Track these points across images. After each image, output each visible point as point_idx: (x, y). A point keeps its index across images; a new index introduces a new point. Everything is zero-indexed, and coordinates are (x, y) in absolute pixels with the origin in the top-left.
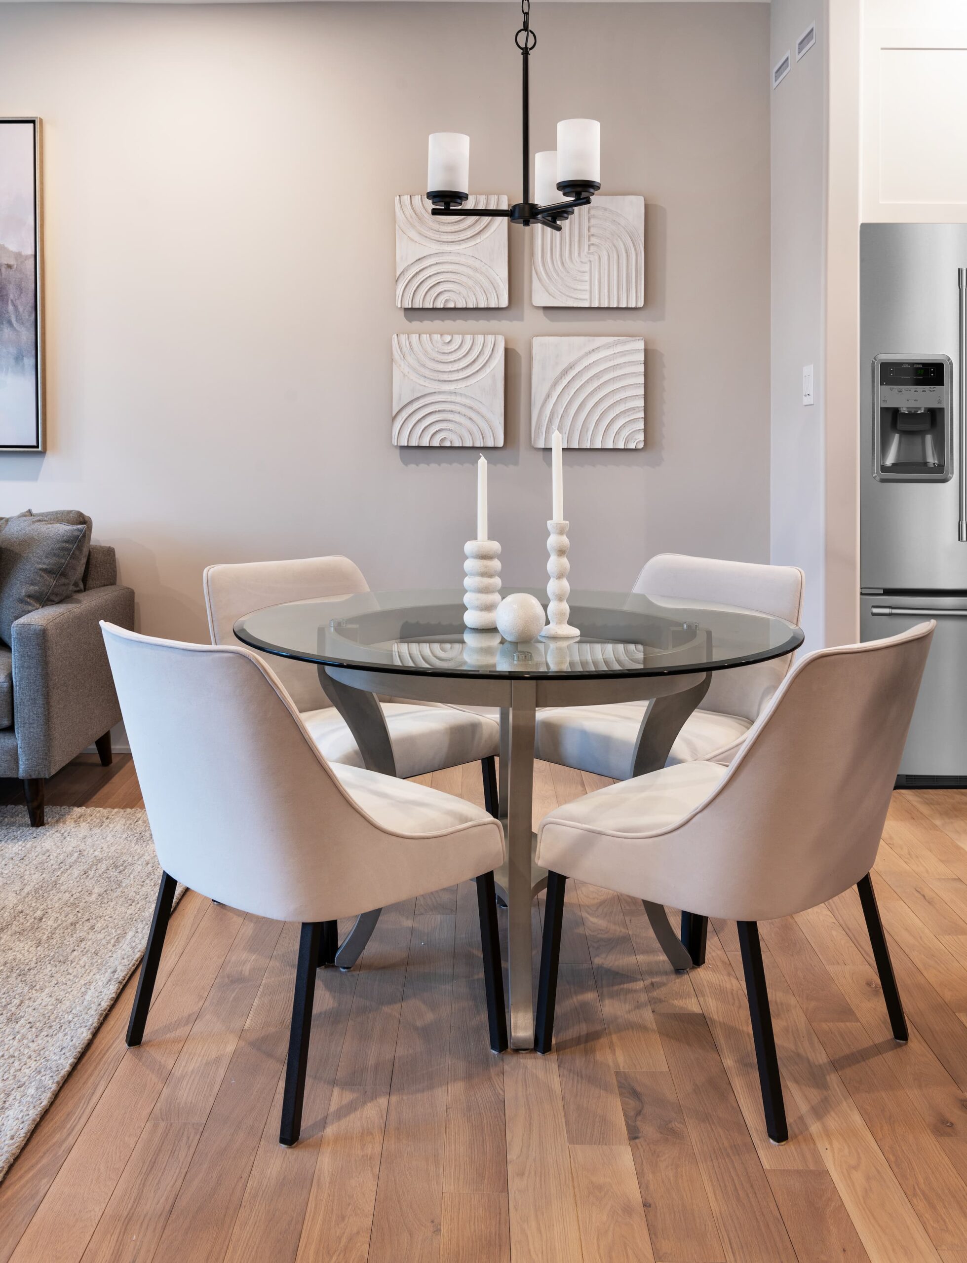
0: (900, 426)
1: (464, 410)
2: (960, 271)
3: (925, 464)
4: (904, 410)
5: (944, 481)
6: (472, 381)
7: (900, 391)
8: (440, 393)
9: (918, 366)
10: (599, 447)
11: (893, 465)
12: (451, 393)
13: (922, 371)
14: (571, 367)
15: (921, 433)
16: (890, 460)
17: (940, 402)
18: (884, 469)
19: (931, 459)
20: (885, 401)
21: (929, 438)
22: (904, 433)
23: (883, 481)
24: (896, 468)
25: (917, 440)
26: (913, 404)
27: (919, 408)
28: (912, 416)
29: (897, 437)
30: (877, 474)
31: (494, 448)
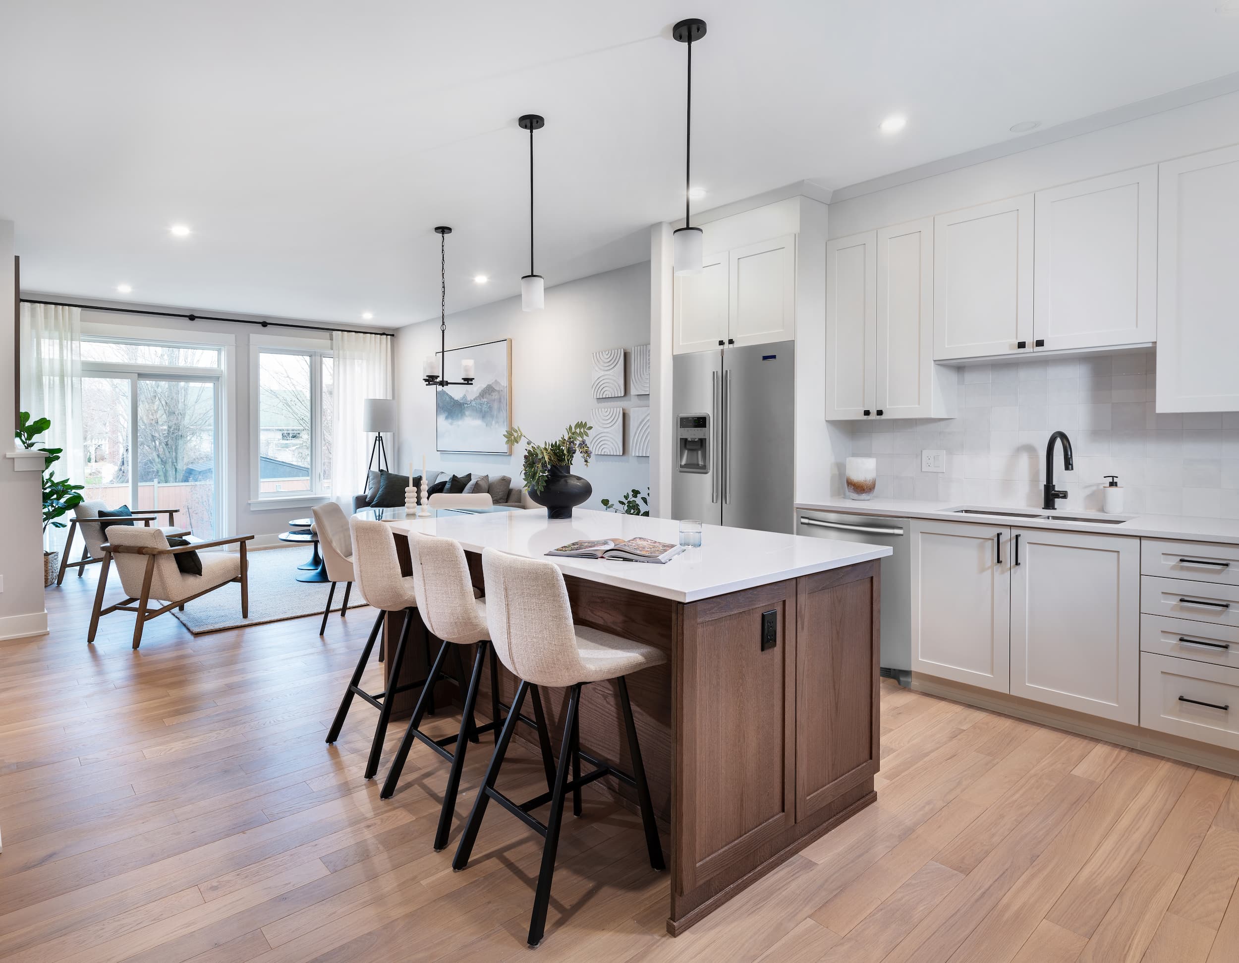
0: (688, 447)
1: (611, 440)
2: (714, 373)
3: (698, 465)
4: (689, 439)
5: (706, 473)
6: (613, 428)
7: (688, 430)
8: (604, 432)
9: (695, 419)
10: (645, 456)
11: (685, 464)
12: (607, 433)
13: (697, 421)
14: (643, 421)
15: (696, 450)
16: (683, 463)
17: (704, 435)
18: (681, 466)
19: (701, 463)
20: (681, 435)
21: (700, 452)
22: (689, 450)
23: (681, 472)
24: (686, 466)
25: (695, 453)
26: (694, 437)
27: (696, 439)
28: (693, 442)
29: (686, 451)
30: (678, 468)
31: (620, 455)
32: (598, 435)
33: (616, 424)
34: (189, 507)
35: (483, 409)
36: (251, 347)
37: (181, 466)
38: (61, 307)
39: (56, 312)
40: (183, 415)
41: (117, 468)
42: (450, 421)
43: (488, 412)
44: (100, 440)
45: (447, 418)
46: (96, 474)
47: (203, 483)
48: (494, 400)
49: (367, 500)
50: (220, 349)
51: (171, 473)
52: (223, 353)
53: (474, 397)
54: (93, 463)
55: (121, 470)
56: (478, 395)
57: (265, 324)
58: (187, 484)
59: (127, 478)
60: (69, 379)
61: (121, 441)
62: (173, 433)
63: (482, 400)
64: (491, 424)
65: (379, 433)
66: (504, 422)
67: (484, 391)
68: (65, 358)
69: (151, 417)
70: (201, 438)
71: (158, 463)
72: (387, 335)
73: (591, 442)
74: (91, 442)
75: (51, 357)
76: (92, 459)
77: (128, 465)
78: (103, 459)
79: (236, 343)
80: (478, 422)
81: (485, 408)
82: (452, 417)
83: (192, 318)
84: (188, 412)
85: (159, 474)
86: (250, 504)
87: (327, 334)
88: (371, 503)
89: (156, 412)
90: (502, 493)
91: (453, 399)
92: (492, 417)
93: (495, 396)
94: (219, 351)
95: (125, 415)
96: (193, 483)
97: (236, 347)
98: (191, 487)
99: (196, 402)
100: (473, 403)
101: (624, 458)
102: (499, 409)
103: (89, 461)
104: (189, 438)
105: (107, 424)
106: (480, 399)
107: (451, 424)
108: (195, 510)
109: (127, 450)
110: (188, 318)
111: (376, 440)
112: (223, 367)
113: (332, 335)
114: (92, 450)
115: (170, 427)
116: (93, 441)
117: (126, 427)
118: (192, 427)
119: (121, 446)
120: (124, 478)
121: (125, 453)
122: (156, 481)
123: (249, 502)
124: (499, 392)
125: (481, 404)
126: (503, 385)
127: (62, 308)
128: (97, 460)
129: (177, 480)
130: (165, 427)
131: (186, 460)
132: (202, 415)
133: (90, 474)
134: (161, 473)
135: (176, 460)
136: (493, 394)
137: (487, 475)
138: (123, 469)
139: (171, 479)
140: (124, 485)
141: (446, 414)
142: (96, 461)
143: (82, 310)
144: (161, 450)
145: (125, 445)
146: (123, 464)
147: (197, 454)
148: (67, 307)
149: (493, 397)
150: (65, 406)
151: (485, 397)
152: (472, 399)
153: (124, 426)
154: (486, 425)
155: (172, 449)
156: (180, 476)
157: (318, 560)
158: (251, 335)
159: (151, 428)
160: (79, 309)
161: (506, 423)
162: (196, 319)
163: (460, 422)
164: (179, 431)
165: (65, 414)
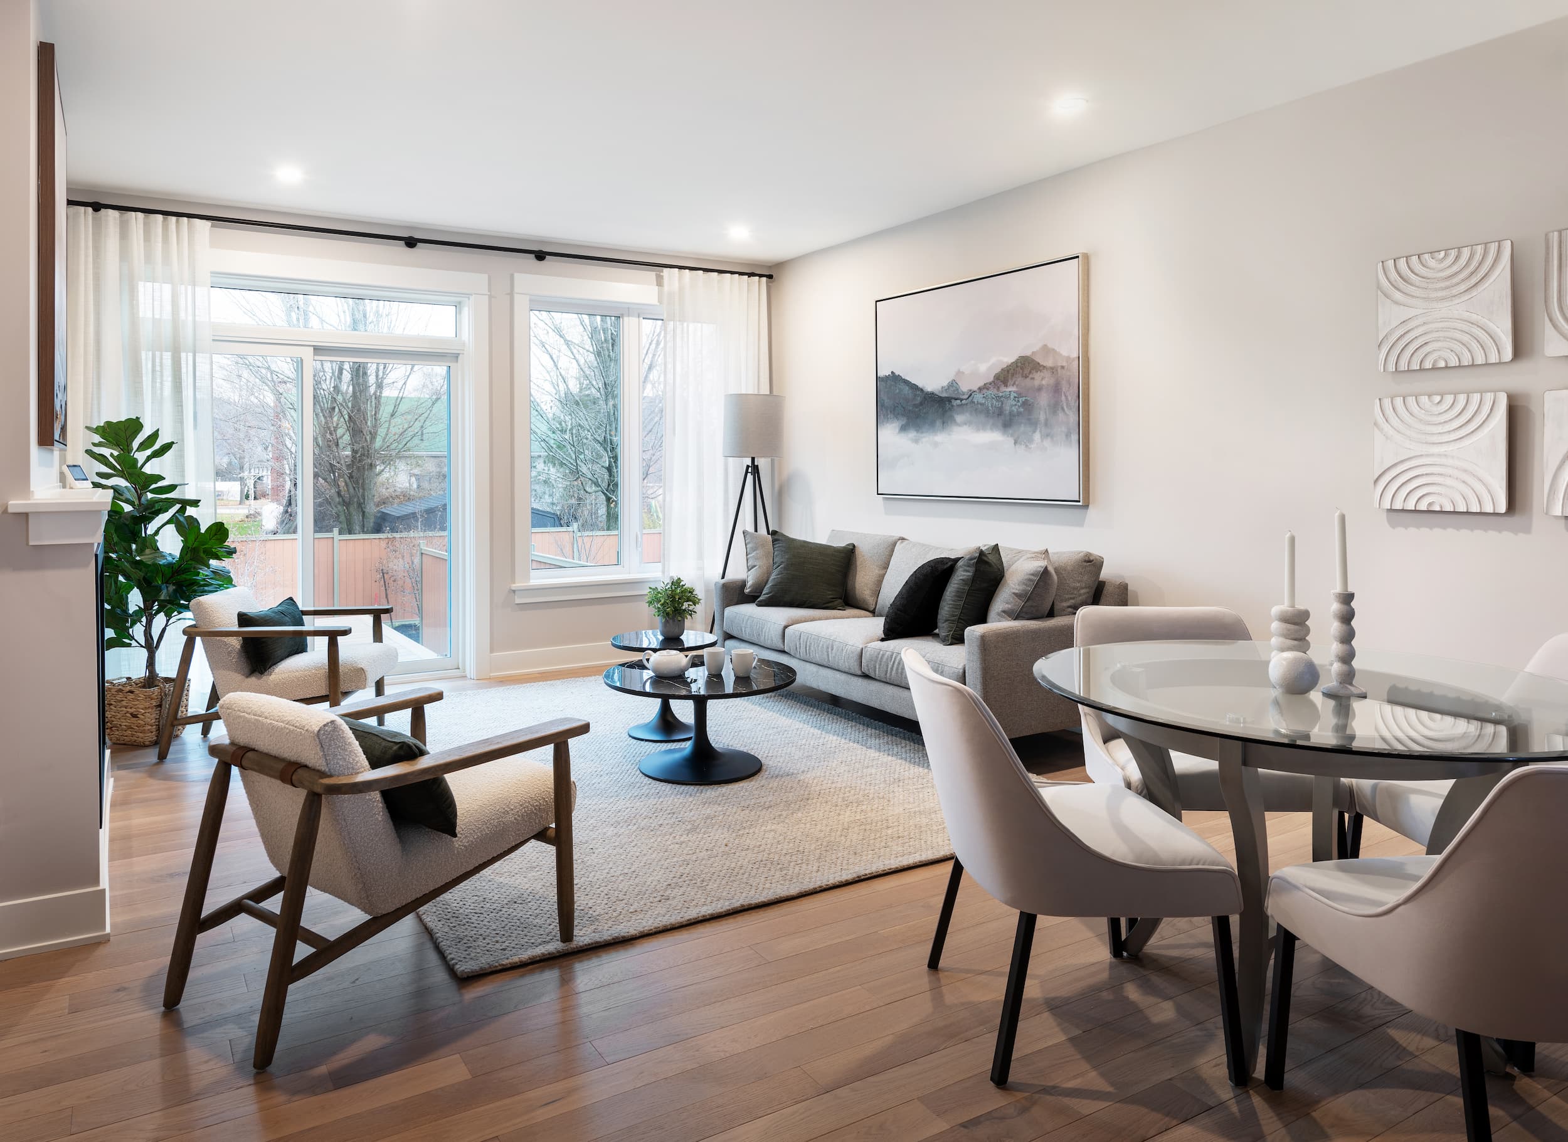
1: (1456, 474)
8: (1427, 455)
12: (1440, 455)
31: (1495, 514)
32: (1402, 462)
33: (1486, 430)
34: (385, 571)
35: (1007, 408)
36: (517, 297)
37: (371, 509)
38: (174, 219)
39: (165, 228)
40: (373, 436)
41: (281, 509)
42: (912, 434)
43: (1019, 414)
44: (261, 469)
45: (903, 429)
46: (253, 517)
47: (404, 534)
48: (1040, 389)
49: (747, 591)
50: (460, 303)
51: (357, 518)
52: (465, 310)
53: (981, 384)
54: (252, 501)
55: (287, 512)
56: (991, 379)
57: (540, 256)
58: (381, 536)
59: (295, 523)
60: (190, 355)
61: (288, 472)
62: (360, 461)
63: (1003, 389)
64: (1031, 441)
65: (753, 459)
66: (1068, 435)
67: (1008, 371)
68: (182, 315)
69: (328, 436)
70: (396, 468)
71: (339, 503)
72: (761, 276)
73: (1376, 481)
74: (250, 472)
75: (157, 316)
76: (250, 496)
77: (296, 506)
78: (264, 495)
79: (490, 290)
80: (992, 437)
81: (1009, 406)
82: (918, 428)
83: (411, 243)
84: (382, 432)
85: (340, 520)
86: (514, 591)
87: (650, 275)
88: (759, 596)
89: (336, 429)
90: (1087, 590)
91: (922, 390)
92: (1034, 424)
93: (1043, 379)
94: (458, 306)
95: (293, 435)
96: (389, 536)
97: (490, 297)
98: (387, 540)
99: (392, 416)
100: (978, 398)
101: (1508, 520)
102: (1055, 407)
103: (247, 497)
104: (378, 468)
105: (270, 448)
106: (998, 389)
107: (916, 441)
108: (392, 576)
109: (295, 484)
110: (402, 243)
111: (747, 472)
112: (466, 335)
113: (662, 277)
114: (250, 483)
115: (354, 451)
116: (252, 470)
117: (294, 452)
118: (383, 452)
119: (287, 479)
120: (291, 523)
121: (293, 489)
122: (336, 530)
123: (514, 586)
124: (1053, 370)
125: (998, 398)
126: (1065, 353)
127: (177, 222)
128: (258, 497)
129: (365, 529)
130: (348, 453)
131: (376, 499)
132: (397, 436)
133: (247, 517)
134: (343, 518)
135: (364, 499)
136: (1037, 376)
137: (1047, 550)
138: (289, 510)
139: (357, 528)
140: (292, 536)
141: (903, 421)
142: (255, 498)
143: (212, 226)
144: (342, 484)
145: (292, 477)
146: (290, 504)
147: (391, 490)
148: (185, 219)
149: (1037, 383)
150: (182, 406)
151: (1010, 382)
152: (975, 388)
153: (292, 450)
154: (1015, 443)
155: (358, 483)
156: (370, 522)
157: (670, 719)
158: (517, 276)
159: (328, 453)
160: (208, 223)
161: (1074, 437)
162: (419, 244)
163: (940, 437)
164: (368, 457)
165: (182, 422)
